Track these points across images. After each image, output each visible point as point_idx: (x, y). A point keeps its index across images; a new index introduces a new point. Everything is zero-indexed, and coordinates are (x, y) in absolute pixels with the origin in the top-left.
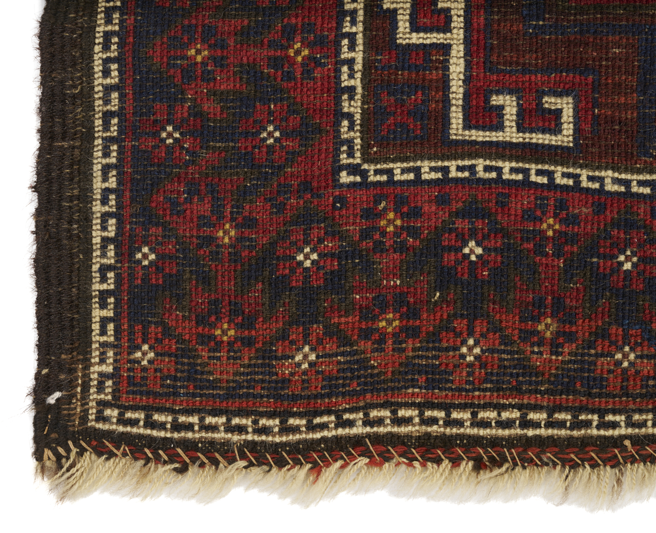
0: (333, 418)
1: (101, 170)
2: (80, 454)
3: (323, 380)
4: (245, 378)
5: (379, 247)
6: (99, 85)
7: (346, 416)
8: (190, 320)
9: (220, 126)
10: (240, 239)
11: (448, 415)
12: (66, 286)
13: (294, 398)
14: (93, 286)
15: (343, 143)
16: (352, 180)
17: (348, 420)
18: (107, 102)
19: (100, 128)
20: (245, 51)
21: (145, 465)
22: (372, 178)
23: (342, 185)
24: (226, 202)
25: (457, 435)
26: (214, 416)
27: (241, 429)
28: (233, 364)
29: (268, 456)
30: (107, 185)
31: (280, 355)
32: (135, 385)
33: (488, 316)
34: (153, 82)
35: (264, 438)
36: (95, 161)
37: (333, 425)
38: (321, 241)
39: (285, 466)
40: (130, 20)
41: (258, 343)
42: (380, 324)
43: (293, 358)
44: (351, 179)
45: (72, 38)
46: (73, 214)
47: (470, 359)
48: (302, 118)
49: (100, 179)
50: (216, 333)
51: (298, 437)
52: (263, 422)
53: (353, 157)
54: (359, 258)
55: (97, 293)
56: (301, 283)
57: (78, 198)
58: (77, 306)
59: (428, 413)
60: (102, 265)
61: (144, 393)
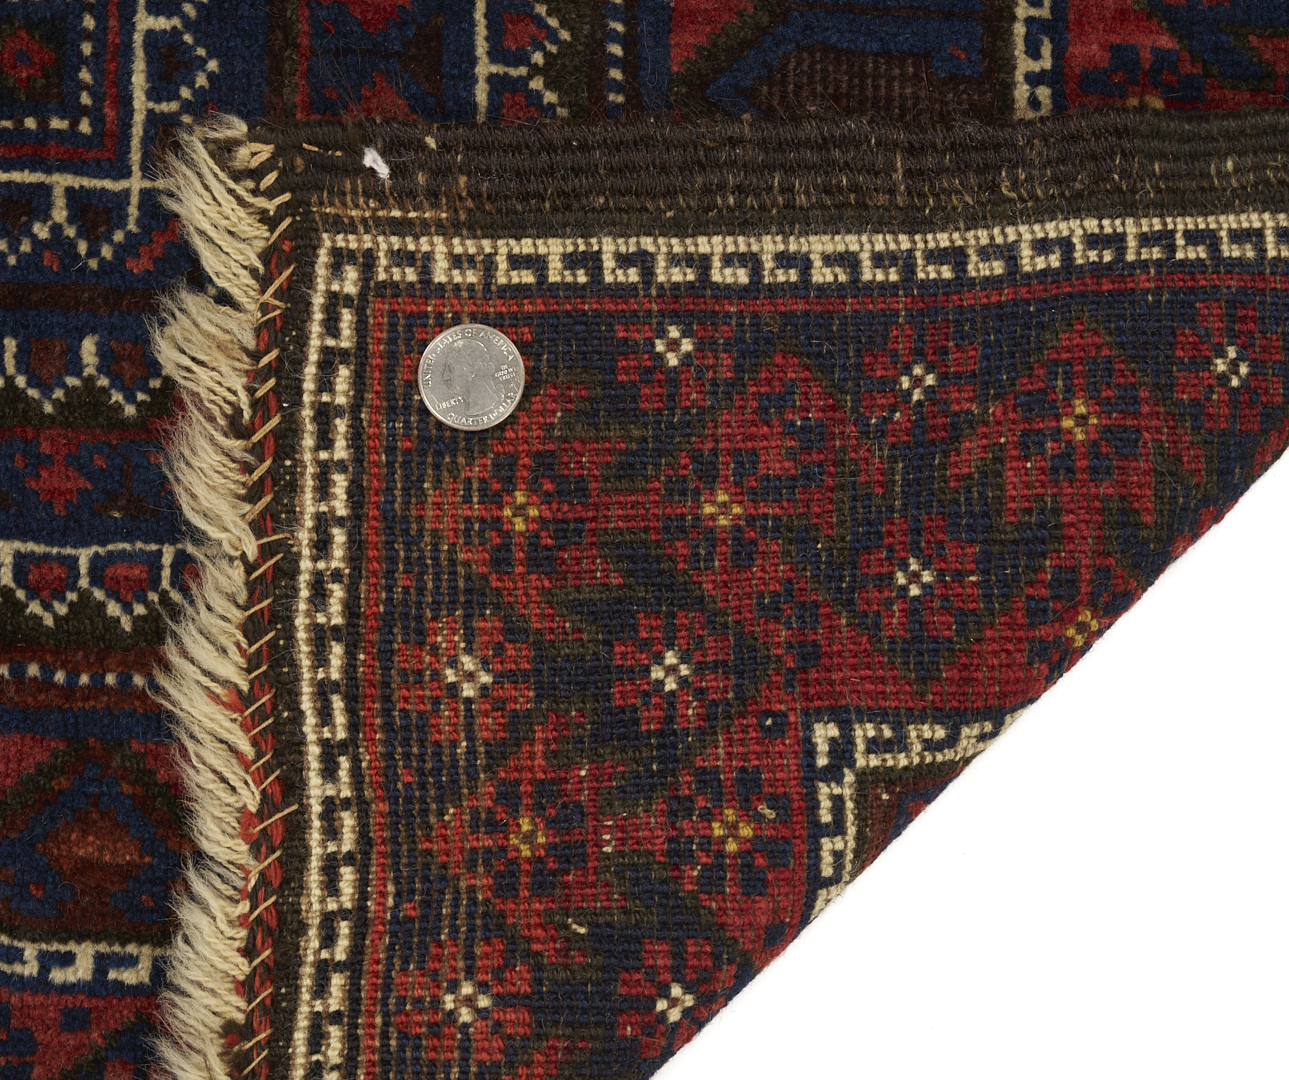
0: (341, 735)
1: (847, 252)
2: (263, 217)
3: (421, 714)
4: (428, 554)
5: (681, 807)
6: (1020, 235)
7: (344, 763)
8: (543, 440)
9: (934, 478)
10: (711, 536)
11: (339, 967)
12: (608, 184)
13: (386, 655)
14: (610, 239)
15: (898, 727)
16: (819, 749)
17: (337, 766)
18: (985, 254)
19: (932, 245)
20: (1087, 517)
21: (245, 350)
22: (824, 790)
23: (809, 728)
24: (785, 504)
25: (298, 988)
26: (349, 493)
27: (322, 546)
28: (455, 530)
29: (265, 603)
30: (818, 263)
31: (475, 624)
32: (409, 327)
33: (539, 1037)
34: (1022, 337)
35: (304, 593)
36: (864, 238)
37: (327, 735)
38: (700, 692)
39: (245, 636)
40: (1145, 281)
41: (499, 580)
42: (527, 820)
43: (469, 651)
44: (823, 747)
45: (1110, 171)
46: (757, 196)
47: (449, 1002)
48: (950, 640)
49: (829, 248)
50: (518, 493)
51: (306, 662)
52: (337, 592)
53: (868, 751)
54: (659, 771)
55: (596, 248)
56: (620, 662)
57: (789, 206)
58: (568, 207)
59: (344, 927)
60: (652, 256)
61: (393, 347)
